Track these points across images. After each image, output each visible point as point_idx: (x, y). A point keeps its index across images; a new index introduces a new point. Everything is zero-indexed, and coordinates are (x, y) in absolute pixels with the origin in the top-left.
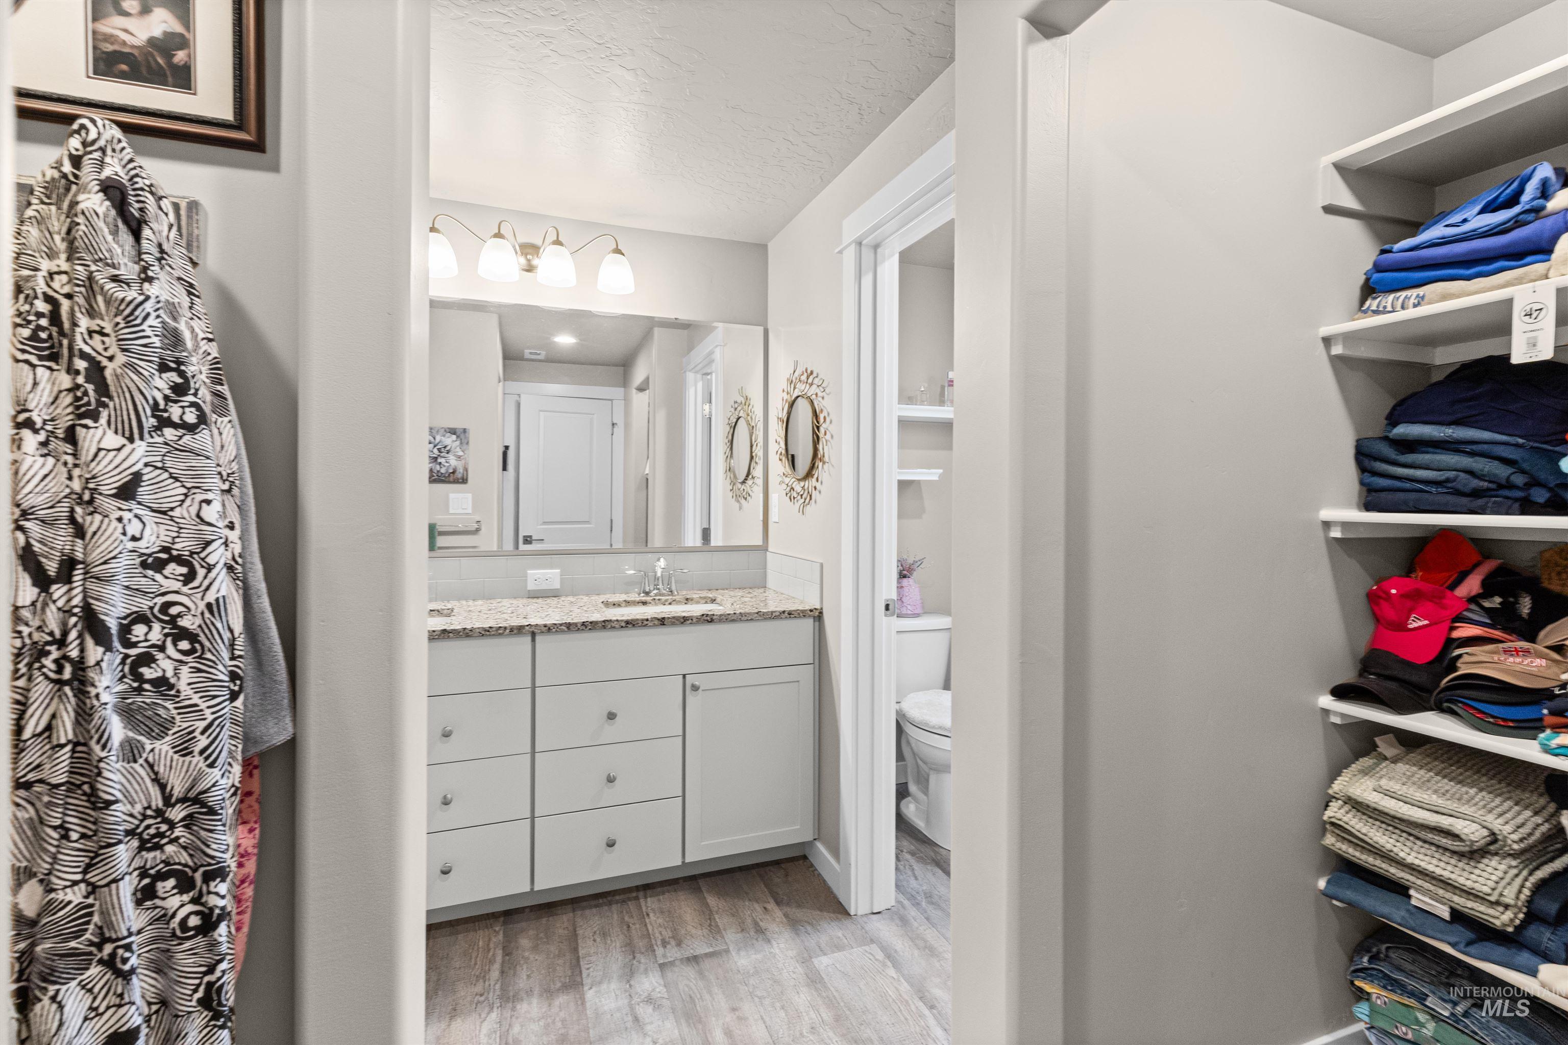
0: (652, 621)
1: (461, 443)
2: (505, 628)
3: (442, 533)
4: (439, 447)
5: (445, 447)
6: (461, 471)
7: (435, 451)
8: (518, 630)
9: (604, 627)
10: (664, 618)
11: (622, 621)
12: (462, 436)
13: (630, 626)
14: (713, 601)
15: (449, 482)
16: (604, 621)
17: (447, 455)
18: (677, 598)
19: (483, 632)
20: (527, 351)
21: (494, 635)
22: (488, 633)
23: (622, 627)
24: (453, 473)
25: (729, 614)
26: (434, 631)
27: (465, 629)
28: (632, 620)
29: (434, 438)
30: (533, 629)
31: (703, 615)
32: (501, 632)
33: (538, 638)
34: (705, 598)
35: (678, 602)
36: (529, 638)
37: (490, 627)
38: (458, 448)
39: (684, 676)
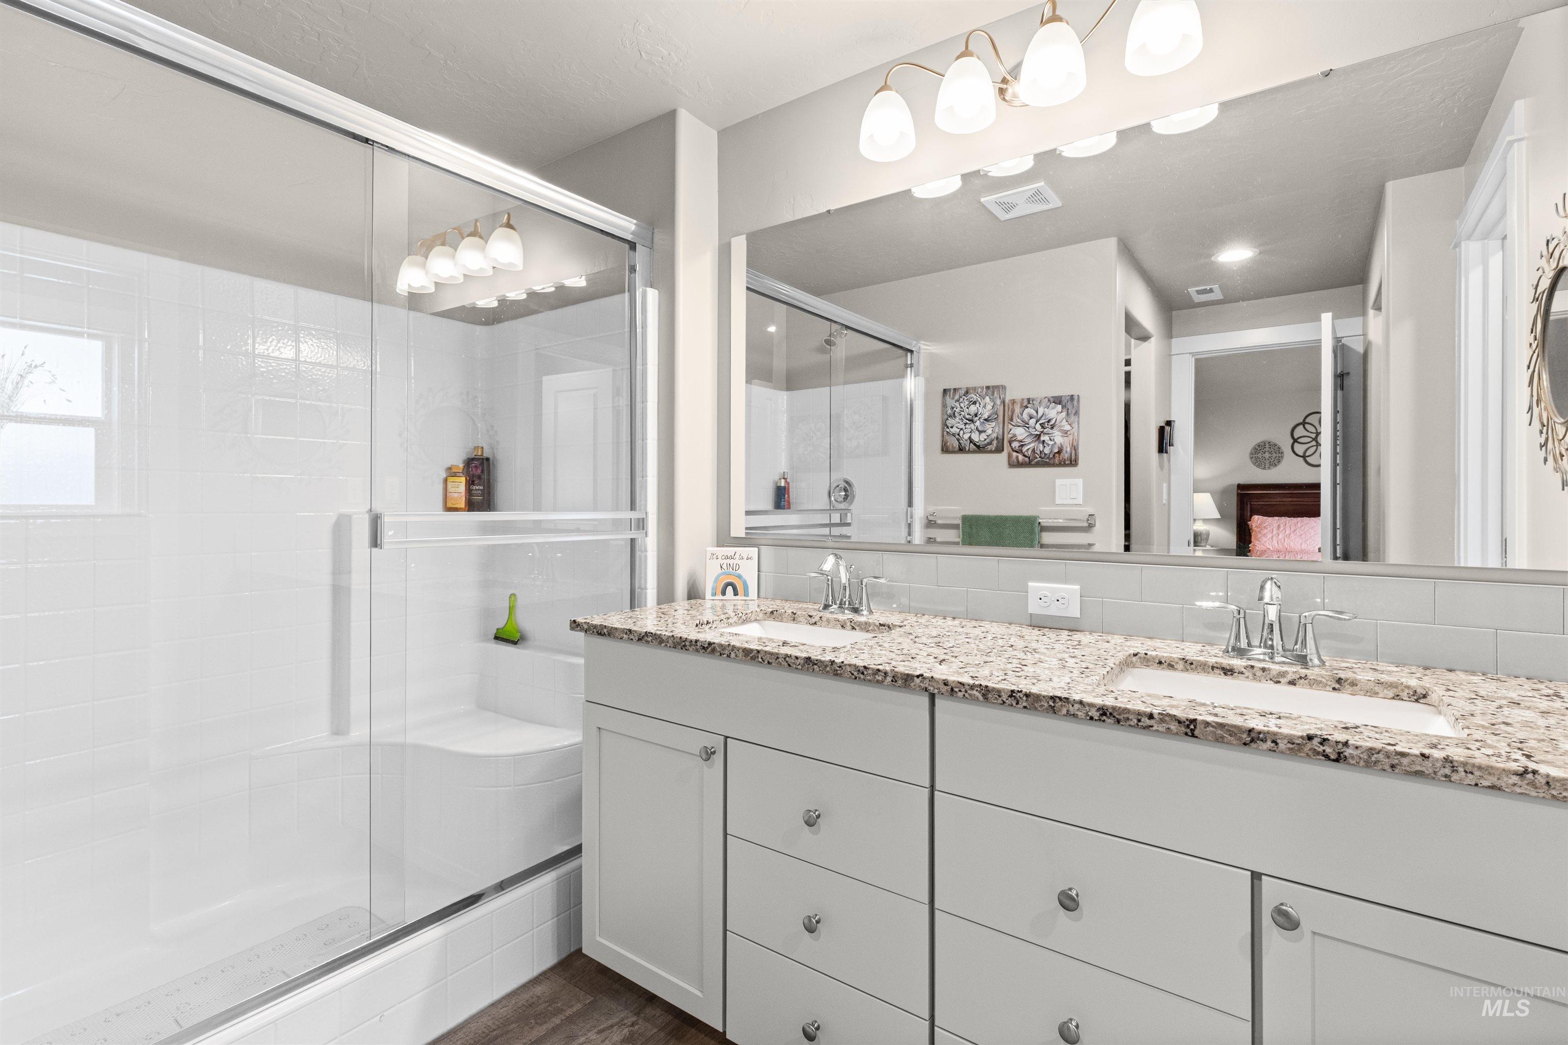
0: (1162, 721)
1: (1068, 414)
2: (886, 673)
3: (1044, 529)
4: (1041, 422)
5: (1049, 421)
6: (1068, 450)
7: (1038, 427)
8: (905, 681)
9: (1053, 710)
10: (1194, 721)
11: (1091, 705)
12: (1069, 405)
13: (1110, 721)
14: (1420, 697)
15: (1053, 465)
16: (1053, 698)
17: (1051, 431)
18: (1313, 673)
19: (856, 673)
20: (1192, 290)
21: (870, 681)
22: (862, 676)
23: (1091, 718)
24: (1059, 452)
25: (1403, 755)
26: (797, 658)
27: (833, 662)
28: (1114, 708)
29: (1037, 412)
30: (926, 684)
31: (1310, 738)
32: (880, 678)
33: (939, 702)
34: (1392, 685)
35: (1314, 683)
36: (925, 700)
37: (865, 667)
38: (1064, 420)
39: (1256, 877)
